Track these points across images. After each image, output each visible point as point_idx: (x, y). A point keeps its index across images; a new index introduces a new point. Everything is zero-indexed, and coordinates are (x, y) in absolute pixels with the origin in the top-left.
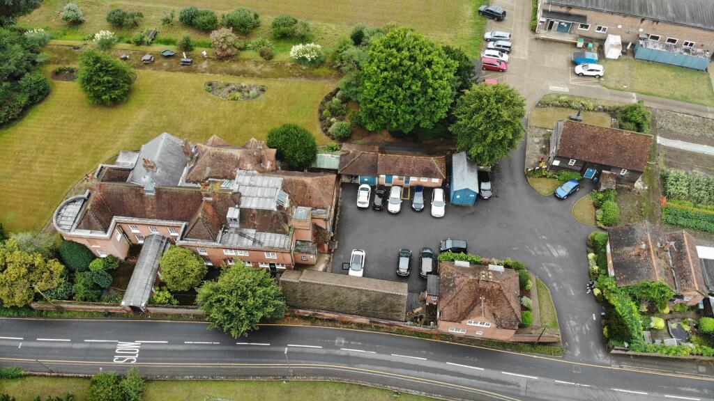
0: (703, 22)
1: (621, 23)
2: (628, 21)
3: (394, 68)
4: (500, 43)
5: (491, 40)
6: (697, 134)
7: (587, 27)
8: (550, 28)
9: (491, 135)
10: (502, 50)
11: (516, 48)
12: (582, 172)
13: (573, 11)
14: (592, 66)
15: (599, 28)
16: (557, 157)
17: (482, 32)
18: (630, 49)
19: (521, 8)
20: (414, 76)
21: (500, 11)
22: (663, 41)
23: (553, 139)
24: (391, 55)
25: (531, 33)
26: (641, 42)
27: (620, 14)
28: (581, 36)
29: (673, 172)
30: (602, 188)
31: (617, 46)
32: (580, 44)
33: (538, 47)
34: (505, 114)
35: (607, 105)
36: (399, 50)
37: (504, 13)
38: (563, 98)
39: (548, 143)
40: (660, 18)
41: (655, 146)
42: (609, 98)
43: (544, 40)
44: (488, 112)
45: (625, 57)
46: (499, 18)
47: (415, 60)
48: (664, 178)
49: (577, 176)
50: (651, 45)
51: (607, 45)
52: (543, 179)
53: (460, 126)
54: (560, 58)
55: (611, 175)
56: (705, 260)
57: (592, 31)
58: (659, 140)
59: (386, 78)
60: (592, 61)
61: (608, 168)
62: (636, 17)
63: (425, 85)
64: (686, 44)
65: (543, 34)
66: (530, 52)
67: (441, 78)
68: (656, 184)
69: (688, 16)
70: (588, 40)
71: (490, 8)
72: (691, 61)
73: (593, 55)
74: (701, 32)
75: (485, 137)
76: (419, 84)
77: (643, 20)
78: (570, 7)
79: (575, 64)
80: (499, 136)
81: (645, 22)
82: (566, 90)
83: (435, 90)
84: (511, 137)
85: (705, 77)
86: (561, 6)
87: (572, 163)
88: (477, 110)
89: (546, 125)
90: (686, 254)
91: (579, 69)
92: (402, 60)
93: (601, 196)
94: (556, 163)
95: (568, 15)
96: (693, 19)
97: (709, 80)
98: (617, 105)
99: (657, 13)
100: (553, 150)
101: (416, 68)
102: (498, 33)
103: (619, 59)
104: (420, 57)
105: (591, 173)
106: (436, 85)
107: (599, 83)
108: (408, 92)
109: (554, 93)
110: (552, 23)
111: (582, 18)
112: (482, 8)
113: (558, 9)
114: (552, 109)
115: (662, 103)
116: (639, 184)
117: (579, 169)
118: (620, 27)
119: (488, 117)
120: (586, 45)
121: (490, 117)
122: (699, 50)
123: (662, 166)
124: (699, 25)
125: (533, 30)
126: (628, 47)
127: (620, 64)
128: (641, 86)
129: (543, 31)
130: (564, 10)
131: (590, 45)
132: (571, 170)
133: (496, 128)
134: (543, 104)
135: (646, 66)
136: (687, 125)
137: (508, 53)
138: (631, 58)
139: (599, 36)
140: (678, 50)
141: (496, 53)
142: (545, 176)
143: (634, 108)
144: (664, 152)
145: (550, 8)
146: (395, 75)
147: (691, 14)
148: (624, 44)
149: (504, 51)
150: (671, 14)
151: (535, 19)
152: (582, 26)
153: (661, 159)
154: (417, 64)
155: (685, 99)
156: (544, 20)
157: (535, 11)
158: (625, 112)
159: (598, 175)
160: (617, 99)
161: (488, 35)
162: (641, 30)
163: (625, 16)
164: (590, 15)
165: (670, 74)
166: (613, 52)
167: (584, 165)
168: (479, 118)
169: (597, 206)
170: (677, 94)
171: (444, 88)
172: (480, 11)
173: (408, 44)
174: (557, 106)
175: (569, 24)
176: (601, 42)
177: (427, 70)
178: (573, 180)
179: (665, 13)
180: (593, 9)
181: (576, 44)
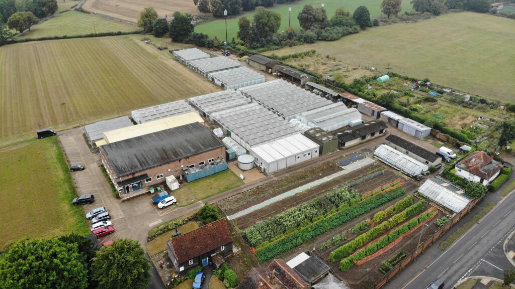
0: (211, 146)
1: (169, 168)
2: (172, 165)
3: (27, 273)
4: (100, 216)
5: (93, 217)
6: (245, 203)
7: (150, 179)
8: (128, 191)
9: (129, 277)
10: (104, 220)
11: (113, 214)
12: (200, 264)
13: (137, 175)
14: (167, 200)
15: (158, 177)
16: (180, 266)
17: (83, 215)
18: (182, 179)
19: (102, 188)
20: (47, 270)
21: (88, 196)
22: (197, 166)
23: (171, 256)
24: (20, 265)
25: (117, 200)
26: (186, 172)
27: (165, 164)
28: (150, 186)
29: (247, 231)
30: (218, 266)
31: (174, 181)
32: (152, 191)
33: (127, 206)
34: (130, 258)
35: (190, 216)
36: (25, 258)
37: (92, 196)
38: (161, 227)
39: (169, 260)
40: (188, 155)
41: (229, 222)
42: (188, 211)
43: (128, 200)
44: (118, 264)
45: (183, 185)
46: (91, 201)
47: (42, 259)
48: (245, 237)
49: (199, 269)
50: (192, 171)
51: (168, 183)
52: (180, 285)
53: (103, 285)
54: (145, 205)
55: (218, 255)
56: (296, 268)
57: (154, 180)
58: (229, 218)
60: (165, 197)
61: (213, 252)
62: (175, 161)
63: (60, 272)
64: (210, 161)
65: (126, 197)
66: (123, 211)
67: (69, 260)
68: (243, 244)
69: (202, 147)
70: (155, 186)
71: (80, 198)
72: (218, 168)
73: (164, 193)
74: (213, 151)
75: (126, 281)
76: (54, 273)
77: (180, 161)
78: (133, 174)
79: (156, 204)
80: (135, 275)
81: (182, 161)
82: (160, 221)
83: (69, 271)
84: (143, 271)
85: (230, 172)
86: (128, 175)
87: (191, 263)
88: (110, 267)
89: (161, 249)
90: (284, 272)
91: (160, 205)
92: (30, 264)
93: (220, 271)
94: (182, 269)
95: (134, 179)
96: (205, 146)
97: (232, 172)
98: (195, 212)
99: (186, 153)
100: (175, 262)
101: (45, 264)
102: (95, 211)
103: (180, 188)
104: (45, 254)
105: (206, 261)
106: (68, 267)
107: (177, 206)
109: (154, 227)
110: (127, 188)
111: (145, 176)
112: (75, 200)
113: (127, 178)
114: (159, 238)
115: (217, 198)
116: (235, 250)
117: (198, 263)
118: (169, 170)
119: (119, 267)
120: (156, 190)
121: (121, 266)
122: (218, 161)
123: (240, 231)
124: (210, 148)
125: (118, 197)
127: (182, 190)
128: (201, 195)
129: (124, 195)
130: (130, 177)
131: (159, 188)
132: (193, 267)
133: (130, 271)
134: (151, 238)
135: (196, 184)
136: (237, 201)
137: (109, 219)
138: (186, 183)
139: (160, 181)
140: (208, 166)
141: (101, 223)
142: (181, 282)
143: (205, 209)
144: (236, 223)
145: (121, 180)
146: (31, 278)
147: (203, 145)
148: (178, 178)
149: (106, 220)
150: (193, 150)
151: (115, 190)
152: (147, 181)
153: (237, 228)
154: (45, 260)
155: (227, 189)
156: (121, 188)
157: (113, 186)
158: (202, 214)
159: (210, 260)
160: (192, 209)
161: (89, 215)
162: (182, 166)
163: (169, 163)
164: (148, 172)
165: (212, 180)
166: (175, 186)
167: (198, 260)
168: (114, 272)
169: (222, 279)
170: (222, 188)
171: (76, 266)
172: (74, 203)
173: (29, 251)
174: (160, 234)
175: (138, 183)
176: (164, 184)
177: (55, 260)
178: (198, 273)
179: (190, 151)
180: (147, 169)
181: (150, 192)
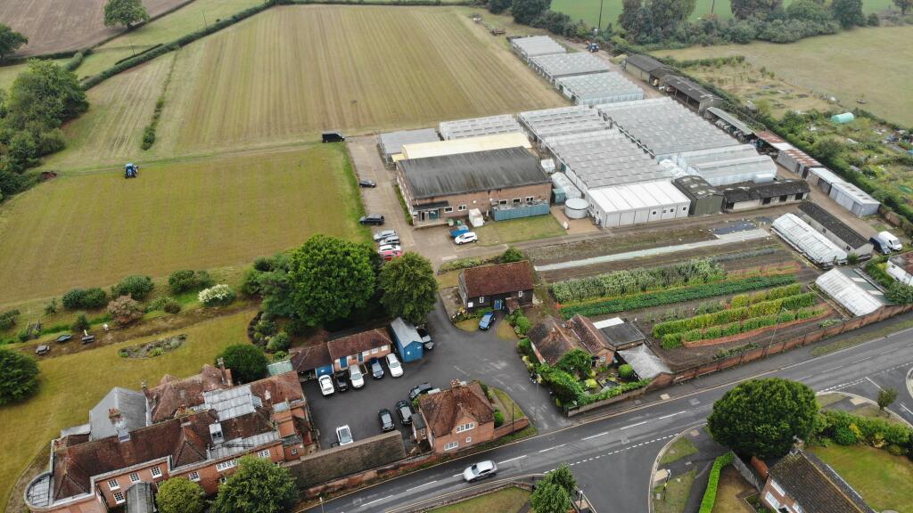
0: (532, 179)
1: (475, 199)
2: (478, 195)
3: (320, 263)
4: (389, 239)
5: (381, 239)
6: (561, 256)
7: (451, 209)
8: (423, 219)
9: (415, 292)
10: (394, 243)
11: (403, 240)
12: (492, 305)
13: (436, 200)
14: (466, 235)
15: (460, 208)
16: (469, 300)
17: (370, 236)
18: (489, 216)
19: (394, 211)
20: (339, 266)
21: (378, 217)
22: (510, 203)
23: (460, 292)
24: (316, 255)
25: (410, 227)
26: (495, 208)
27: (470, 193)
28: (449, 218)
29: (555, 285)
30: (511, 311)
31: (479, 216)
32: (451, 223)
33: (420, 235)
34: (419, 272)
35: (490, 258)
36: (320, 250)
37: (382, 218)
38: (454, 263)
39: (458, 296)
40: (500, 186)
41: (535, 273)
42: (488, 253)
43: (422, 228)
44: (407, 276)
45: (487, 223)
46: (379, 222)
47: (336, 254)
48: (551, 291)
49: (490, 309)
50: (502, 208)
51: (471, 218)
52: (467, 321)
53: (389, 294)
54: (441, 238)
55: (512, 300)
56: (602, 329)
57: (455, 211)
58: (536, 268)
59: (316, 273)
60: (465, 231)
61: (509, 295)
62: (484, 191)
63: (351, 270)
64: (528, 199)
65: (420, 224)
66: (415, 239)
67: (360, 262)
68: (547, 298)
69: (520, 179)
70: (455, 219)
71: (370, 217)
72: (537, 209)
73: (463, 227)
74: (534, 187)
75: (411, 296)
76: (346, 270)
77: (489, 192)
78: (432, 198)
79: (453, 238)
80: (421, 291)
81: (492, 193)
82: (455, 257)
83: (359, 271)
84: (430, 289)
85: (551, 218)
86: (426, 199)
87: (482, 300)
88: (397, 277)
89: (451, 284)
90: (586, 328)
91: (458, 240)
92: (325, 256)
93: (512, 317)
94: (471, 305)
95: (433, 205)
96: (524, 178)
97: (555, 218)
98: (497, 255)
99: (498, 184)
100: (464, 297)
101: (338, 258)
102: (384, 233)
103: (484, 225)
104: (339, 250)
105: (499, 303)
106: (359, 267)
107: (477, 245)
108: (339, 279)
109: (447, 261)
110: (423, 214)
111: (446, 203)
112: (363, 219)
113: (424, 202)
114: (451, 273)
115: (528, 244)
116: (535, 301)
117: (489, 304)
118: (475, 202)
120: (456, 223)
121: (409, 278)
122: (539, 200)
123: (546, 285)
124: (531, 182)
125: (411, 223)
126: (487, 215)
127: (486, 228)
128: (509, 238)
129: (418, 222)
130: (428, 201)
131: (459, 222)
132: (483, 306)
133: (417, 287)
134: (443, 271)
135: (505, 224)
136: (552, 253)
137: (399, 244)
138: (491, 221)
139: (462, 214)
140: (523, 205)
141: (390, 246)
142: (467, 318)
143: (508, 252)
144: (544, 275)
145: (418, 203)
146: (324, 268)
147: (522, 177)
148: (484, 214)
149: (395, 244)
150: (507, 182)
151: (409, 215)
152: (447, 210)
153: (544, 280)
154: (339, 255)
155: (543, 236)
156: (416, 213)
157: (406, 210)
158: (504, 258)
159: (504, 304)
160: (494, 252)
161: (377, 237)
162: (491, 200)
163: (475, 193)
164: (449, 199)
165: (525, 224)
166: (478, 222)
167: (491, 299)
168: (401, 282)
169: (513, 325)
170: (536, 235)
171: (366, 269)
172: (361, 222)
173: (324, 245)
174: (453, 270)
175: (436, 211)
176: (466, 218)
177: (348, 257)
178: (488, 313)
179: (503, 182)
180: (449, 195)
181: (448, 225)
